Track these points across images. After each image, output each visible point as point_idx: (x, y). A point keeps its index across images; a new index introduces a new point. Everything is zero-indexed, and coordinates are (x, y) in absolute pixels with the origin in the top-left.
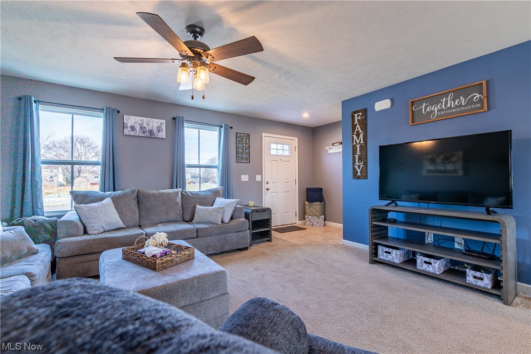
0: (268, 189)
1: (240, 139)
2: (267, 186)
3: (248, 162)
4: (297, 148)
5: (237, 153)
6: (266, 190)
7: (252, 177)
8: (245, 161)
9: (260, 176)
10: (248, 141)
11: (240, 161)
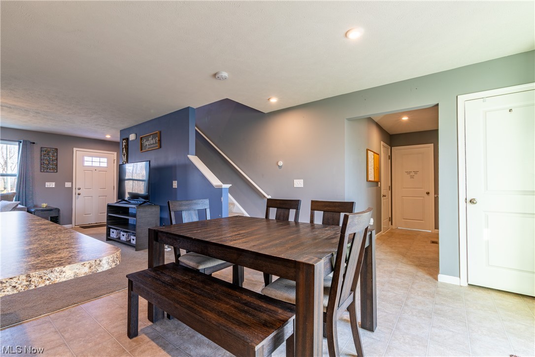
0: (79, 194)
1: (44, 153)
2: (78, 192)
3: (56, 171)
4: (116, 161)
5: (41, 164)
6: (77, 195)
7: (61, 184)
8: (52, 171)
9: (70, 183)
10: (55, 154)
11: (45, 171)
